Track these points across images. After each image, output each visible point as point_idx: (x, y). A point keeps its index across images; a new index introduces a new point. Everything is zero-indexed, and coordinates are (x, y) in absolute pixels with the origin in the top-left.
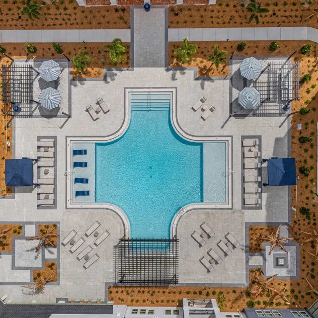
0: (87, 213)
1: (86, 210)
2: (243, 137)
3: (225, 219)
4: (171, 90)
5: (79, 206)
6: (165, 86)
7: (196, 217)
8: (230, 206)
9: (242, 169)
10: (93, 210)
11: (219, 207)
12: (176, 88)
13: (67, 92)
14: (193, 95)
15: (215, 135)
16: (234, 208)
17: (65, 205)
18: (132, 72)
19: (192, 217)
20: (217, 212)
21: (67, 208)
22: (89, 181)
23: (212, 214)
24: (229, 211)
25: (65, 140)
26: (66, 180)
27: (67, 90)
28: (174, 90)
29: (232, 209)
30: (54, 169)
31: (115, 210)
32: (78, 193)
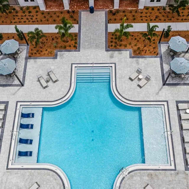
0: (28, 174)
1: (27, 171)
2: (178, 102)
3: (170, 181)
4: (111, 65)
5: (20, 167)
6: (106, 63)
7: (139, 179)
8: (173, 167)
9: (180, 131)
10: (33, 171)
11: (162, 168)
12: (115, 64)
13: (23, 67)
14: (129, 68)
16: (177, 169)
17: (6, 166)
18: (79, 52)
19: (135, 178)
20: (160, 173)
21: (7, 169)
22: (33, 142)
23: (156, 175)
24: (172, 172)
26: (11, 140)
27: (24, 66)
28: (113, 65)
29: (175, 170)
30: (2, 130)
31: (55, 171)
32: (21, 154)
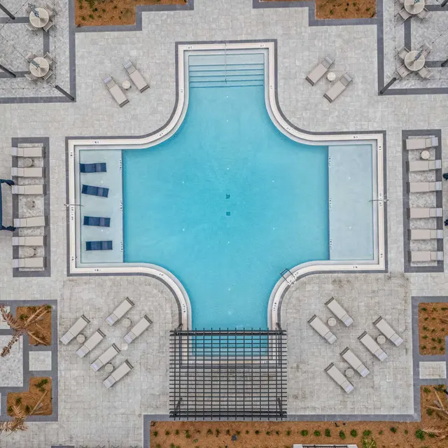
0: (109, 283)
1: (107, 277)
2: (406, 134)
3: (374, 292)
4: (265, 45)
5: (92, 271)
6: (254, 39)
7: (316, 288)
8: (382, 267)
9: (404, 195)
10: (118, 278)
11: (360, 268)
12: (275, 41)
13: (68, 53)
14: (307, 53)
15: (351, 130)
16: (389, 270)
17: (66, 269)
18: (191, 12)
19: (309, 288)
20: (357, 278)
21: (69, 274)
22: (111, 224)
23: (348, 281)
24: (381, 275)
25: (63, 145)
26: (68, 221)
27: (68, 49)
28: (271, 45)
29: (386, 271)
30: (45, 200)
31: (161, 277)
32: (89, 246)
